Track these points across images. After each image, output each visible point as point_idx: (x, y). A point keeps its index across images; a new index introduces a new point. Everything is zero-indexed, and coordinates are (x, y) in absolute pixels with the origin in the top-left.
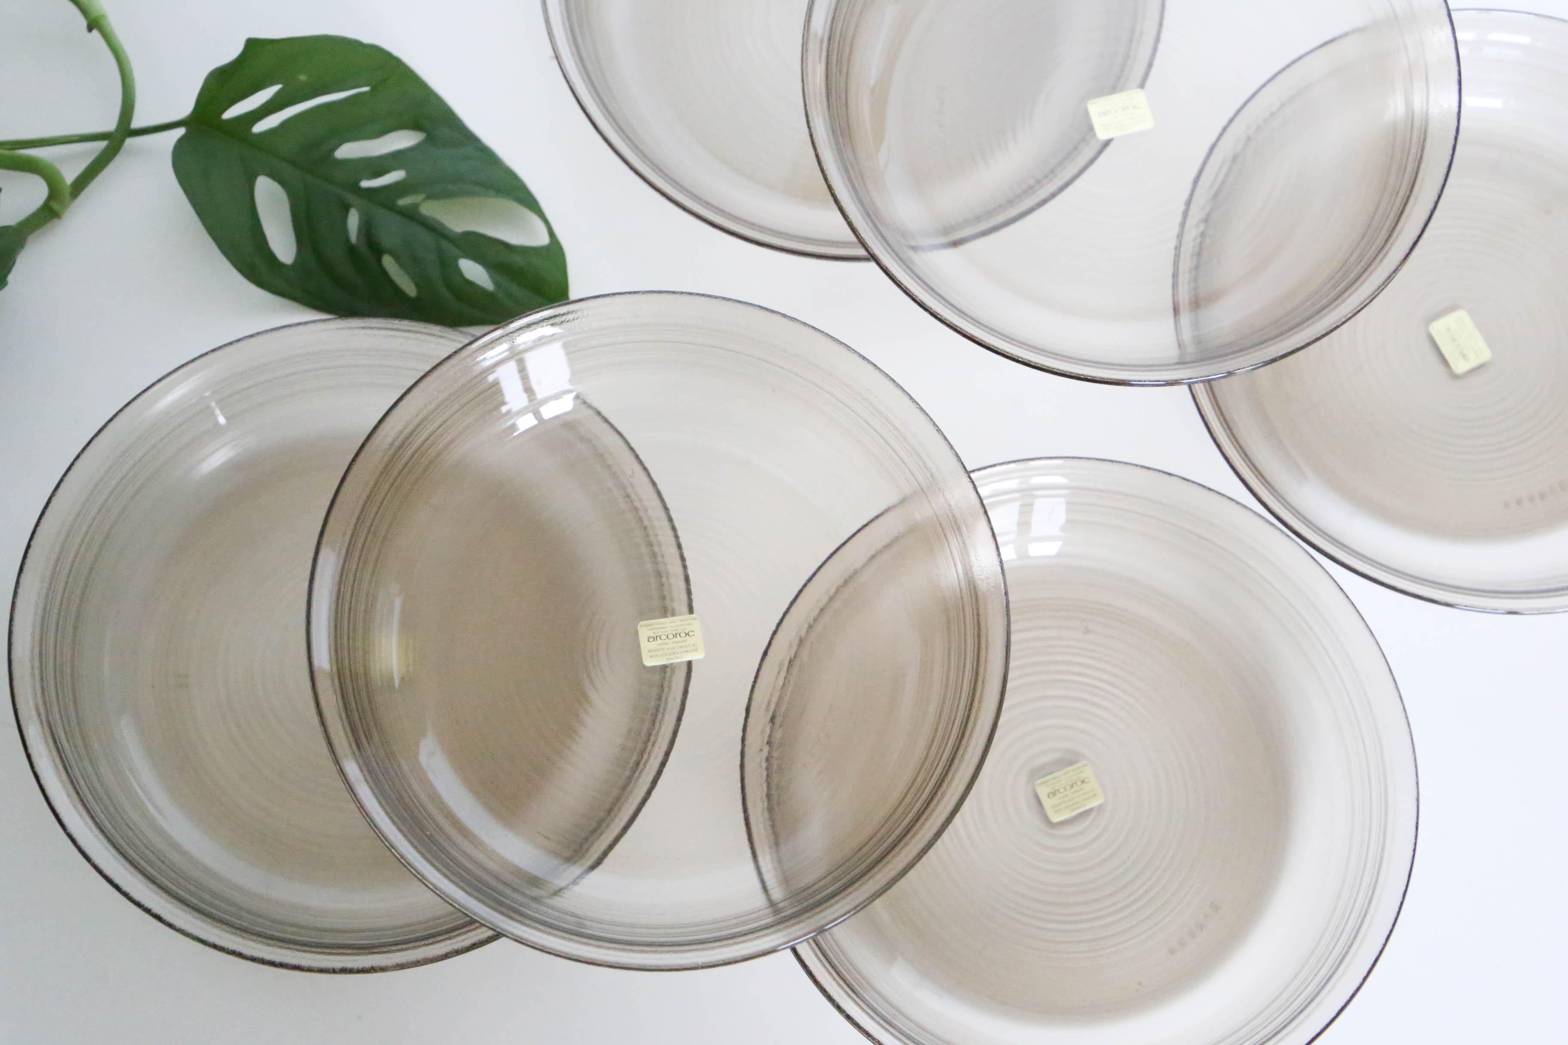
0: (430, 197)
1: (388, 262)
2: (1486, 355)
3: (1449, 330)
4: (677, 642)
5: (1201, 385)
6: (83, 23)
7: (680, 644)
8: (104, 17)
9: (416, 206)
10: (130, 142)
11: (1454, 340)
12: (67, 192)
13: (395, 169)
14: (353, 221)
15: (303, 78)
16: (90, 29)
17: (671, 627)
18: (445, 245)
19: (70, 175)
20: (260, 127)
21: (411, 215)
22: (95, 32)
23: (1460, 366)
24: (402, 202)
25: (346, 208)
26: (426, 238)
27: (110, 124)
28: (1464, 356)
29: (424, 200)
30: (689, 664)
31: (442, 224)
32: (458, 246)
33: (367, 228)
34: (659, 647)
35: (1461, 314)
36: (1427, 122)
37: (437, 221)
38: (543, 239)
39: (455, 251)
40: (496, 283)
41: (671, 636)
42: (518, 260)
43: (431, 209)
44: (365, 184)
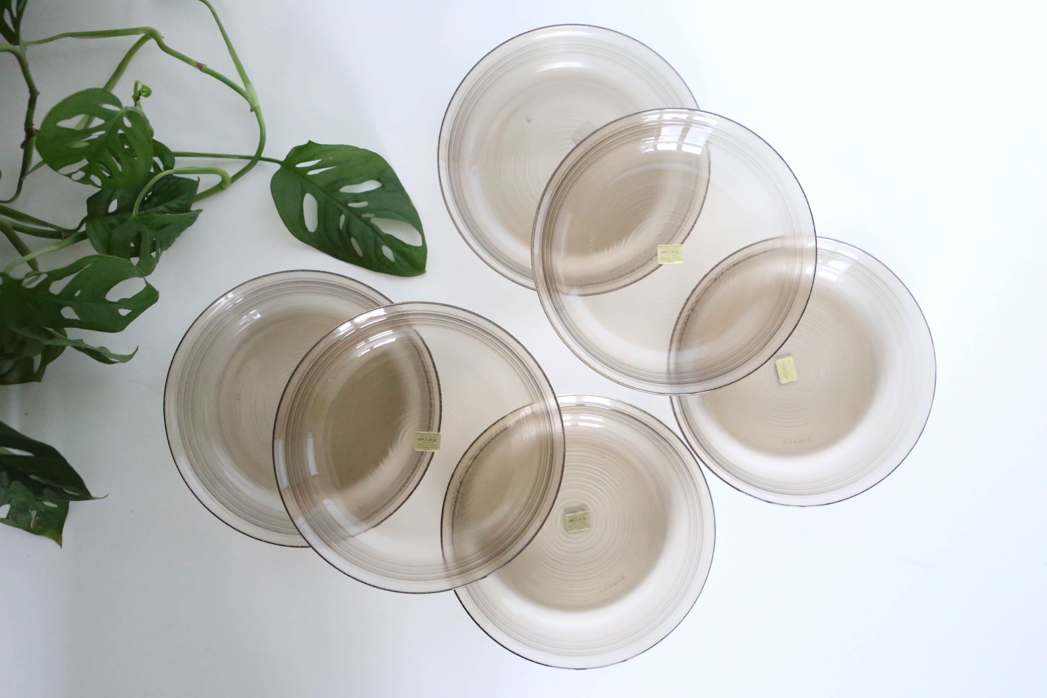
0: (377, 216)
1: (353, 240)
2: (795, 379)
3: (783, 364)
4: (430, 443)
5: (675, 397)
6: (249, 108)
7: (431, 444)
8: (259, 107)
9: (369, 219)
10: (260, 162)
11: (784, 369)
12: (229, 181)
13: (364, 201)
14: (343, 218)
15: (331, 158)
16: (252, 111)
17: (429, 436)
18: (379, 239)
19: (231, 173)
20: (310, 173)
21: (367, 222)
22: (254, 112)
23: (784, 381)
24: (364, 216)
25: (341, 213)
26: (371, 233)
27: (253, 153)
28: (786, 376)
29: (373, 217)
30: (433, 453)
31: (379, 229)
32: (384, 241)
33: (348, 223)
34: (422, 443)
35: (790, 358)
36: (799, 284)
37: (377, 227)
38: (419, 243)
39: (382, 241)
40: (396, 259)
41: (428, 440)
42: (407, 250)
43: (376, 221)
44: (350, 205)
